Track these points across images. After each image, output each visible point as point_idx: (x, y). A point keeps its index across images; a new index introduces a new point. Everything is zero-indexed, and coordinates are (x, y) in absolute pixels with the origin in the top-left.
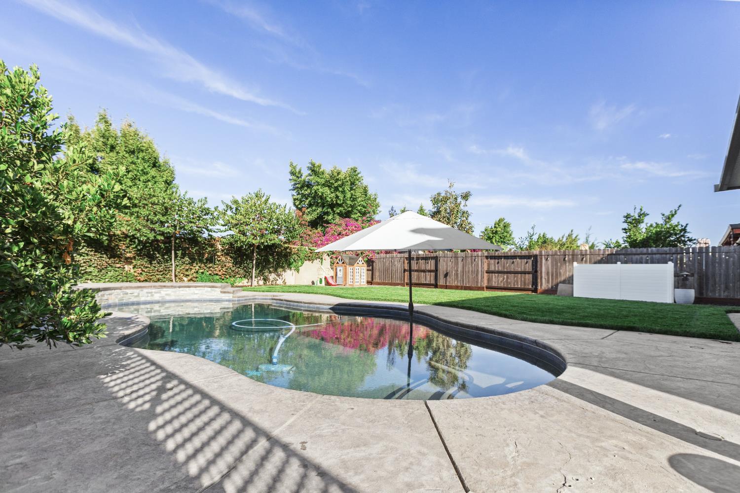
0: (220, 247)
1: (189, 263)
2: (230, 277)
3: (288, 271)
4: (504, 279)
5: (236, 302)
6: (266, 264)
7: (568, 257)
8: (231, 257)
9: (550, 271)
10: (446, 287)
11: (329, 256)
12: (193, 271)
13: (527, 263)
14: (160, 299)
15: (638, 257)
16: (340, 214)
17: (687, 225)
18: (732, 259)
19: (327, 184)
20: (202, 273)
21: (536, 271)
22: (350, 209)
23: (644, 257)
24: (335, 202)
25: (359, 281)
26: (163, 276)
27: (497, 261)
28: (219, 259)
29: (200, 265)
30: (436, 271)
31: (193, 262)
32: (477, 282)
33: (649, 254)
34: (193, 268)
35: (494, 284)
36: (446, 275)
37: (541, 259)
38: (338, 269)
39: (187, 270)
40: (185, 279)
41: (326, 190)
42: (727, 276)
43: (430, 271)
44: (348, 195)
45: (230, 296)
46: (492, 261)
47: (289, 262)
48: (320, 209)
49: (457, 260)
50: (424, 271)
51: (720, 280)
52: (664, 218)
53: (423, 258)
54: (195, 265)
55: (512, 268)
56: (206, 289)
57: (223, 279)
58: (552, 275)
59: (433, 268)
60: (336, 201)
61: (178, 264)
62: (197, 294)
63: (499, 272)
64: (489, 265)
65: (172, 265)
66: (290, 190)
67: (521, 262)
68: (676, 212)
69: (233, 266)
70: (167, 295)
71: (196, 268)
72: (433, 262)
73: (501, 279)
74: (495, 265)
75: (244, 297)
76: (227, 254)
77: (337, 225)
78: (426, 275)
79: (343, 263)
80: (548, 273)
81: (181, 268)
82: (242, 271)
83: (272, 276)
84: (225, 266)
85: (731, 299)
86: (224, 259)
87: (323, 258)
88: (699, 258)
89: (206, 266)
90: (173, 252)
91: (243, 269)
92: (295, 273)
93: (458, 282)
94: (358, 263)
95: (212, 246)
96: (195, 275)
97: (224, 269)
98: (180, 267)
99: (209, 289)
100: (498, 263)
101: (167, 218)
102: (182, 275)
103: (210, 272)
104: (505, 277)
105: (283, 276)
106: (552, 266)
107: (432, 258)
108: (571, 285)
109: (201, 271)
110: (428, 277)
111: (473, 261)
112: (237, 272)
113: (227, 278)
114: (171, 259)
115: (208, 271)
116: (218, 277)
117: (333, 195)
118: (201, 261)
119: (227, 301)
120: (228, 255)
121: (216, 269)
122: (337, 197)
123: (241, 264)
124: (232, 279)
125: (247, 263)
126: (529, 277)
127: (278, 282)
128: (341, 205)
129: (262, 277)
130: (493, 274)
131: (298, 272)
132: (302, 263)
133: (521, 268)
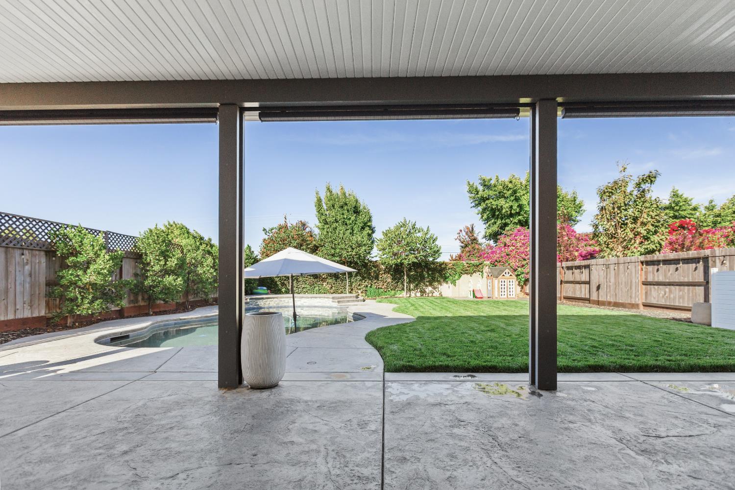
1: (360, 280)
2: (391, 290)
3: (444, 284)
6: (421, 279)
10: (599, 303)
11: (490, 268)
12: (363, 286)
13: (696, 269)
20: (370, 287)
21: (708, 283)
25: (506, 293)
27: (656, 267)
29: (368, 281)
30: (589, 282)
31: (363, 279)
32: (631, 297)
34: (363, 283)
35: (654, 301)
36: (598, 288)
37: (714, 261)
38: (488, 281)
39: (359, 285)
43: (585, 283)
46: (650, 268)
47: (445, 276)
49: (610, 268)
53: (578, 267)
54: (364, 281)
55: (676, 278)
57: (386, 292)
59: (587, 279)
63: (659, 284)
64: (646, 273)
65: (347, 282)
66: (471, 207)
67: (688, 269)
69: (393, 282)
71: (365, 283)
72: (587, 272)
73: (663, 293)
74: (653, 273)
76: (387, 272)
78: (581, 287)
79: (491, 275)
82: (400, 286)
83: (429, 289)
84: (386, 281)
86: (384, 276)
87: (484, 271)
89: (372, 282)
92: (451, 286)
93: (610, 296)
94: (503, 275)
96: (364, 289)
97: (385, 284)
98: (355, 283)
99: (325, 299)
100: (658, 270)
102: (356, 289)
104: (667, 290)
105: (439, 289)
107: (586, 266)
109: (369, 285)
110: (583, 290)
111: (626, 268)
112: (396, 286)
113: (389, 291)
116: (382, 290)
120: (389, 273)
121: (380, 284)
123: (399, 279)
124: (393, 292)
126: (699, 291)
127: (434, 295)
129: (419, 290)
130: (652, 286)
131: (455, 285)
132: (460, 276)
133: (688, 277)
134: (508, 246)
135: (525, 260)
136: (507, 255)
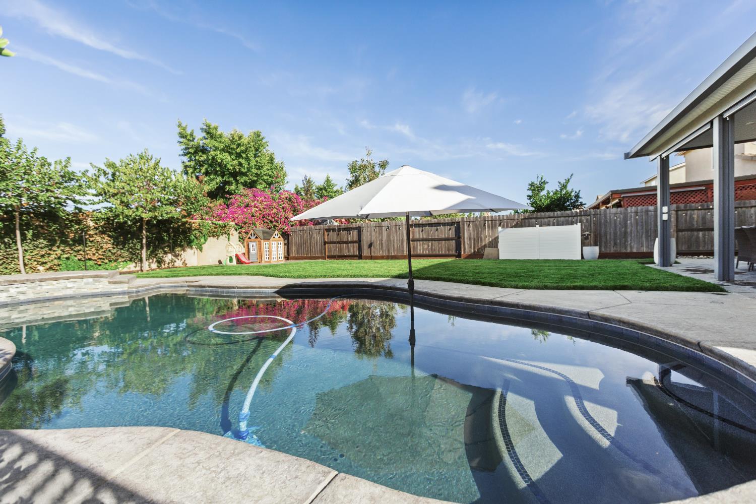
0: (91, 224)
1: (47, 246)
2: (110, 261)
3: (188, 250)
4: (428, 246)
5: (135, 294)
6: (158, 243)
7: (488, 223)
8: (109, 236)
9: (472, 236)
10: (371, 258)
11: (236, 230)
12: (53, 256)
13: (450, 230)
14: (9, 300)
15: (546, 220)
16: (245, 184)
17: (579, 191)
18: (618, 219)
19: (227, 150)
20: (68, 258)
21: (459, 237)
22: (255, 179)
23: (551, 220)
24: (238, 170)
25: (276, 256)
26: (3, 266)
27: (421, 229)
28: (91, 239)
29: (63, 248)
30: (359, 241)
31: (53, 245)
32: (403, 251)
33: (556, 217)
34: (52, 252)
35: (420, 252)
36: (370, 246)
37: (464, 225)
38: (251, 245)
39: (43, 256)
40: (41, 268)
41: (226, 156)
42: (615, 233)
43: (353, 242)
44: (253, 162)
45: (125, 287)
46: (417, 229)
47: (189, 239)
48: (219, 179)
49: (381, 229)
50: (346, 243)
51: (610, 238)
52: (560, 186)
53: (344, 229)
54: (55, 248)
55: (436, 235)
56: (85, 280)
57: (100, 265)
58: (474, 240)
59: (356, 238)
60: (240, 169)
61: (27, 248)
62: (70, 288)
63: (423, 240)
64: (414, 233)
65: (17, 250)
66: (180, 155)
67: (445, 229)
68: (569, 180)
69: (114, 248)
70: (19, 293)
71: (57, 252)
72: (355, 233)
73: (426, 246)
74: (419, 233)
75: (145, 286)
76: (103, 233)
77: (242, 195)
78: (348, 246)
79: (256, 238)
80: (470, 239)
81: (33, 254)
82: (126, 254)
83: (169, 257)
84: (102, 248)
85: (618, 253)
86: (98, 238)
87: (230, 234)
88: (595, 219)
89: (72, 249)
90: (18, 232)
91: (128, 250)
92: (197, 252)
93: (383, 252)
94: (274, 237)
95: (79, 222)
96: (56, 262)
97: (100, 252)
98: (31, 252)
99: (91, 280)
100: (422, 231)
101: (7, 185)
102: (36, 263)
103: (79, 257)
104: (430, 244)
105: (182, 257)
106: (474, 231)
107: (355, 229)
108: (496, 249)
109: (66, 256)
110: (351, 248)
111: (398, 229)
112: (120, 255)
113: (106, 263)
114: (15, 243)
115: (75, 256)
116: (91, 263)
117: (236, 162)
118: (65, 242)
119: (119, 294)
120: (105, 234)
121: (88, 252)
122: (240, 164)
123: (124, 244)
124: (113, 264)
125: (132, 243)
126: (453, 243)
127: (176, 264)
128: (245, 174)
129: (155, 260)
130: (418, 242)
131: (201, 250)
132: (206, 240)
133: (445, 234)
134: (251, 206)
135: (271, 222)
136: (253, 216)
